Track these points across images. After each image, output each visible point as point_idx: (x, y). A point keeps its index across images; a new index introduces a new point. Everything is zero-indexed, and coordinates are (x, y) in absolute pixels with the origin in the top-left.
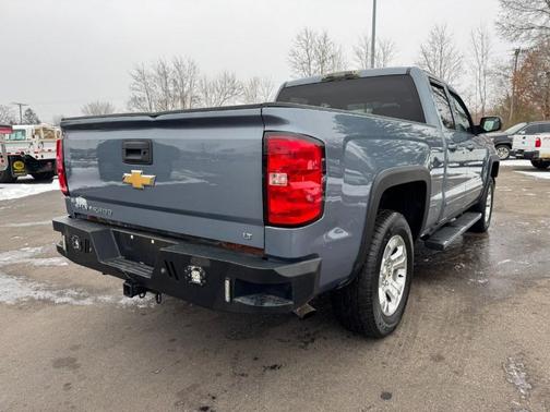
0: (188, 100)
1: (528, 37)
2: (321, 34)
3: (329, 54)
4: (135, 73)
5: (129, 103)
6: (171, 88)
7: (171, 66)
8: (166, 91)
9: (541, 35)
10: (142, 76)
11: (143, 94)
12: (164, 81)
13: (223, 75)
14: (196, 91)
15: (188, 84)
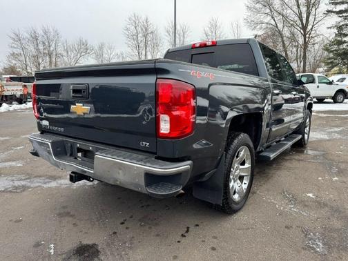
0: (54, 57)
1: (261, 28)
2: (144, 18)
3: (149, 31)
4: (13, 36)
5: (8, 57)
6: (41, 47)
7: (40, 32)
8: (38, 50)
9: (267, 28)
10: (18, 38)
11: (18, 51)
12: (35, 42)
13: (78, 40)
14: (60, 50)
15: (53, 46)
